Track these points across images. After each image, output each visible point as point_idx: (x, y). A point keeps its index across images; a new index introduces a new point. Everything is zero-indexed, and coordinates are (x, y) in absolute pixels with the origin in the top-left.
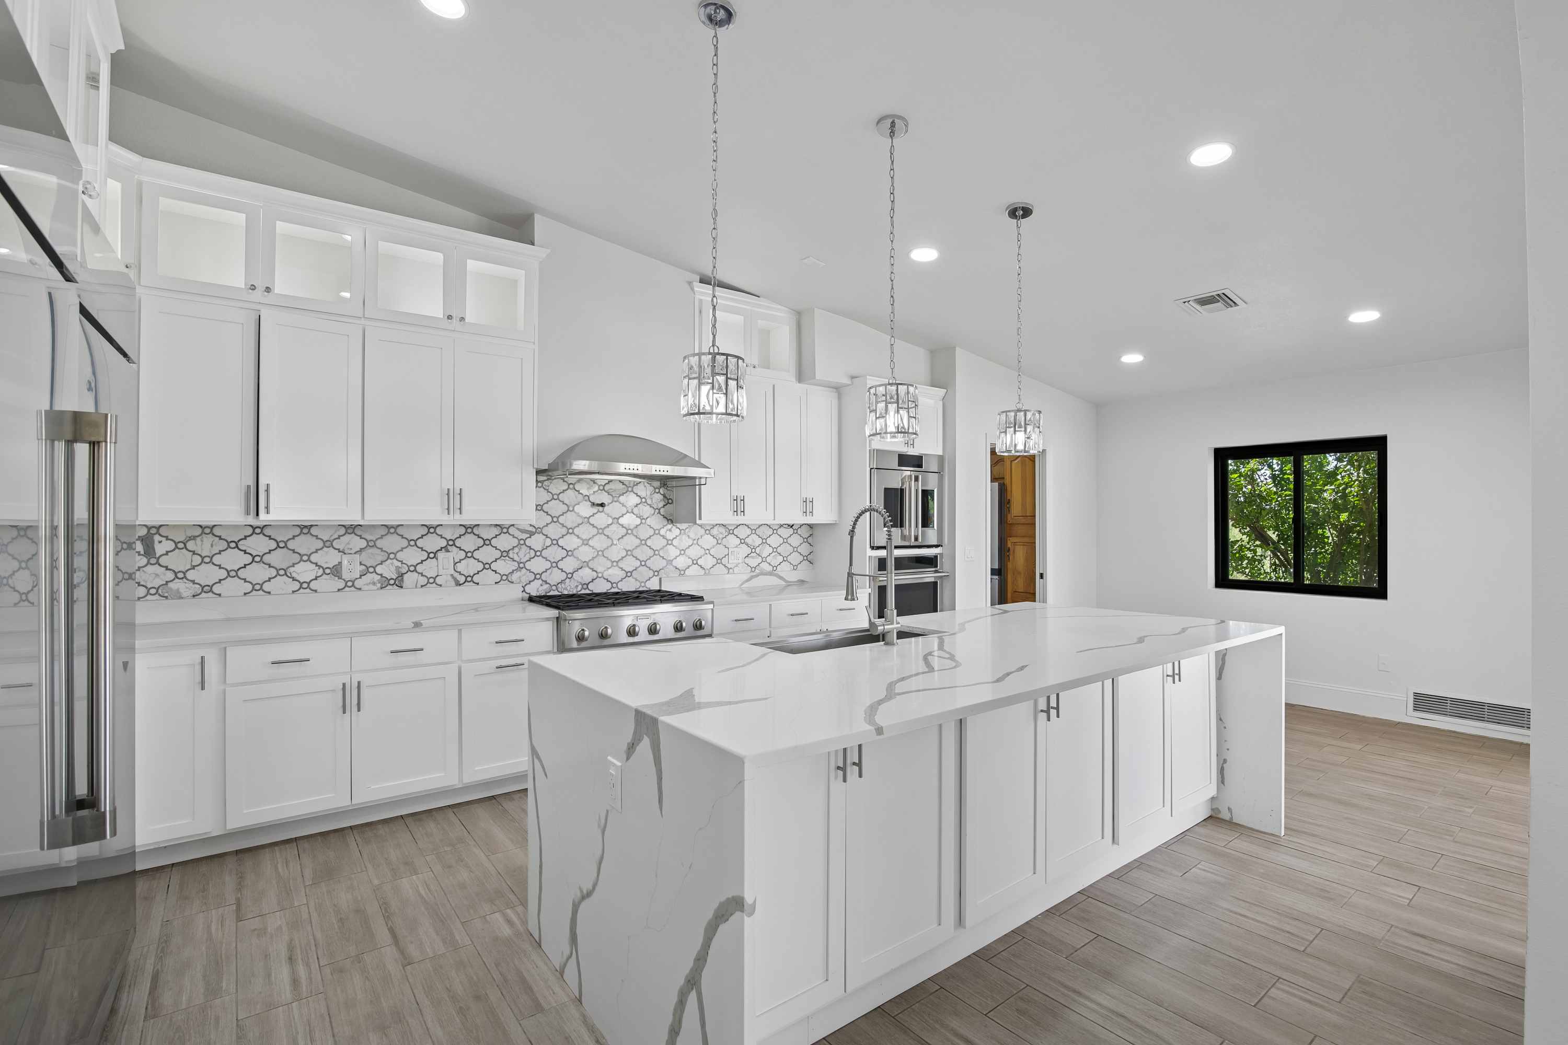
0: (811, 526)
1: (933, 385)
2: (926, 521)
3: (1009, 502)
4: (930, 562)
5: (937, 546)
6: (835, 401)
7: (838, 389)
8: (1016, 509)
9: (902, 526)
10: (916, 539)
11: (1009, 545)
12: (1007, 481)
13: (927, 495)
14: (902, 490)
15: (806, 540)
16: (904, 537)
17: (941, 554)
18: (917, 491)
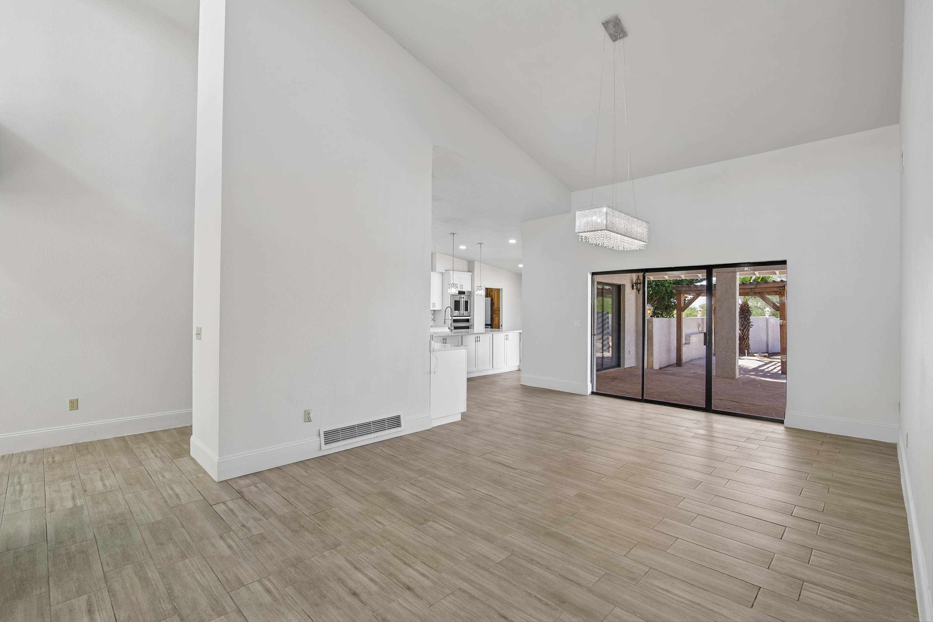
0: (434, 311)
1: (469, 272)
2: (466, 309)
3: (494, 304)
4: (468, 321)
5: (469, 316)
6: (441, 276)
7: (442, 273)
8: (496, 306)
9: (459, 311)
10: (463, 314)
11: (494, 317)
12: (493, 297)
13: (466, 302)
14: (459, 301)
15: (433, 314)
16: (460, 314)
17: (470, 319)
18: (463, 301)
